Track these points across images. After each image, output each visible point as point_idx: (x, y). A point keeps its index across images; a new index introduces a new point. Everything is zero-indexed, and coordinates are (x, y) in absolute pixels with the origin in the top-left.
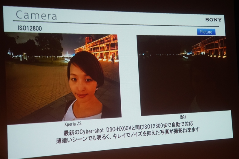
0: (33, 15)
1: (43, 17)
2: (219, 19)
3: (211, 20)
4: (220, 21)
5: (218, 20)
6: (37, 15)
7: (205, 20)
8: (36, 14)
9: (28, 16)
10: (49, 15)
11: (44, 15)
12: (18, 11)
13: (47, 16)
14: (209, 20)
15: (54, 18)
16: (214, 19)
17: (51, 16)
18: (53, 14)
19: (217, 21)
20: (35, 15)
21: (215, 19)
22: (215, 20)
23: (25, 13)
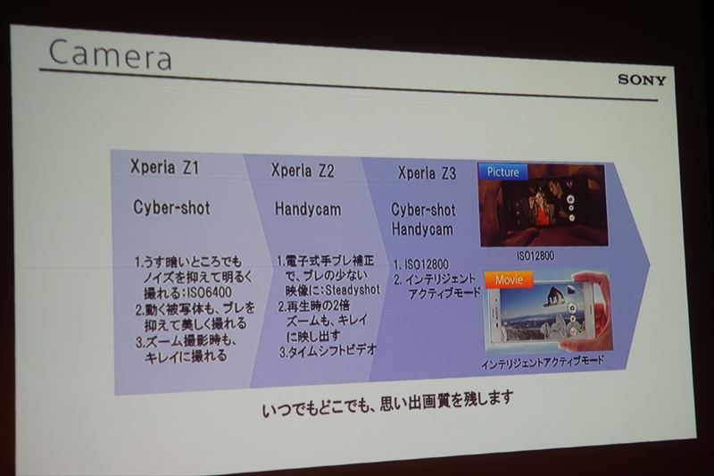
0: (101, 54)
1: (129, 61)
2: (658, 78)
3: (636, 80)
4: (661, 84)
5: (656, 81)
6: (112, 55)
7: (618, 79)
8: (110, 50)
9: (85, 55)
10: (148, 55)
11: (132, 55)
12: (57, 41)
13: (143, 57)
14: (629, 79)
15: (164, 64)
16: (643, 79)
17: (154, 59)
18: (161, 53)
19: (652, 83)
20: (107, 53)
21: (645, 77)
22: (647, 81)
23: (77, 48)
